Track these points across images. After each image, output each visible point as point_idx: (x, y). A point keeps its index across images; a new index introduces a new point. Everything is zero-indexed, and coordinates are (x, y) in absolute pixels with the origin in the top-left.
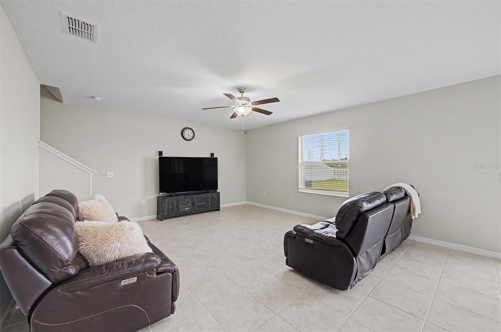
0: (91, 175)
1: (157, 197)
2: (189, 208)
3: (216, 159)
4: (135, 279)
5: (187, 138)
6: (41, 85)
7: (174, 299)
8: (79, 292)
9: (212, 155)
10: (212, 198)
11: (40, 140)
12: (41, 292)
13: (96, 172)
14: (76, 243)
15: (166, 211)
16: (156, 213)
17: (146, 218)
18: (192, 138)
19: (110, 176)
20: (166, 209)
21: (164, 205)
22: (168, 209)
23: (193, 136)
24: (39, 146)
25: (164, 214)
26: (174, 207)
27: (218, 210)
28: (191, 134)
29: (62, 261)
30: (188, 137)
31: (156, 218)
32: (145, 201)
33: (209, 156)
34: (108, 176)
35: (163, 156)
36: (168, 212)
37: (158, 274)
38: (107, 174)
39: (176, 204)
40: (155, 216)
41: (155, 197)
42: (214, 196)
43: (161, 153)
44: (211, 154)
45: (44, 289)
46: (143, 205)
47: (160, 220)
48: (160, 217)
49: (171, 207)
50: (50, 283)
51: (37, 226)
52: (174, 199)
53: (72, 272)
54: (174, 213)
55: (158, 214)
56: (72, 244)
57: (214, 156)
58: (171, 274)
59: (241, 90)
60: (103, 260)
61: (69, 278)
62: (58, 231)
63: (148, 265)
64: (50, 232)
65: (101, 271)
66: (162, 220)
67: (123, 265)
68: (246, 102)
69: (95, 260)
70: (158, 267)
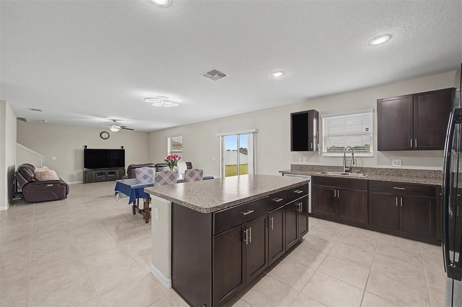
0: (42, 158)
2: (104, 178)
3: (124, 150)
4: (52, 185)
6: (17, 117)
7: (66, 194)
8: (35, 185)
9: (122, 147)
10: (120, 172)
11: (17, 142)
12: (25, 183)
13: (45, 156)
14: (35, 174)
15: (88, 178)
17: (77, 182)
19: (54, 159)
21: (87, 176)
24: (16, 145)
25: (86, 180)
26: (93, 177)
28: (107, 136)
29: (31, 177)
30: (104, 137)
31: (83, 182)
32: (75, 173)
33: (120, 148)
34: (52, 159)
35: (87, 148)
36: (89, 179)
37: (60, 185)
39: (94, 175)
40: (82, 182)
41: (82, 171)
42: (121, 171)
43: (86, 147)
46: (74, 175)
47: (83, 183)
48: (84, 182)
49: (91, 176)
50: (27, 182)
51: (24, 168)
52: (94, 172)
53: (33, 180)
54: (93, 180)
55: (84, 180)
56: (33, 174)
57: (123, 148)
58: (65, 186)
59: (114, 121)
60: (42, 180)
61: (33, 181)
62: (30, 170)
63: (56, 182)
64: (28, 170)
65: (42, 181)
66: (85, 183)
67: (48, 181)
68: (115, 126)
69: (40, 180)
70: (60, 183)
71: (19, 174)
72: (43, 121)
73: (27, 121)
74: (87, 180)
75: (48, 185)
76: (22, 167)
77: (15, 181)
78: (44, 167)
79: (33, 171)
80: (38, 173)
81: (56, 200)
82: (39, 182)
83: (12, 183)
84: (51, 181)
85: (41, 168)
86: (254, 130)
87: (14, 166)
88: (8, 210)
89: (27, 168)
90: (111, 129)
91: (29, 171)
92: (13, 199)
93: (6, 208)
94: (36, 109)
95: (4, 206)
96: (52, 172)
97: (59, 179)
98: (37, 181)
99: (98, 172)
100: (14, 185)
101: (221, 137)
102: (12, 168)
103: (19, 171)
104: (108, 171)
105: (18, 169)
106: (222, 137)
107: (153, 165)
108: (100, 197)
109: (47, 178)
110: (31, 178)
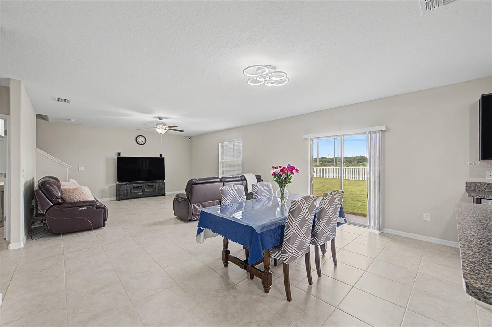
0: (68, 169)
1: (117, 185)
2: (141, 194)
4: (86, 208)
5: (140, 143)
6: (37, 114)
7: (105, 220)
8: (63, 209)
10: (159, 186)
11: (37, 147)
12: (49, 206)
13: (71, 167)
14: (62, 192)
15: (122, 194)
16: (116, 196)
17: (108, 199)
18: (144, 143)
19: (82, 170)
20: (122, 193)
21: (120, 190)
22: (124, 193)
23: (145, 141)
24: (36, 151)
26: (128, 192)
27: (164, 195)
28: (143, 140)
29: (57, 196)
31: (115, 199)
32: (107, 188)
33: (159, 156)
34: (79, 170)
35: (121, 156)
36: (124, 195)
37: (96, 208)
38: (79, 168)
39: (130, 190)
40: (115, 198)
41: (115, 185)
42: (161, 185)
43: (119, 154)
44: (160, 154)
45: (50, 206)
46: (105, 190)
47: (117, 200)
48: (118, 198)
49: (126, 192)
50: (52, 204)
51: (47, 184)
52: (128, 186)
53: (60, 201)
54: (128, 196)
55: (117, 196)
56: (60, 192)
57: (162, 156)
58: (103, 210)
59: (160, 119)
60: (72, 201)
61: (59, 203)
62: (55, 186)
63: (91, 203)
64: (52, 186)
65: (71, 203)
66: (119, 200)
67: (80, 202)
68: (162, 126)
69: (69, 201)
70: (96, 205)
71: (40, 192)
72: (69, 119)
73: (50, 120)
74: (121, 196)
75: (80, 209)
76: (44, 182)
77: (34, 201)
78: (72, 181)
79: (59, 187)
80: (65, 190)
81: (90, 229)
82: (68, 203)
83: (31, 204)
84: (84, 202)
85: (67, 182)
86: (383, 128)
87: (33, 179)
88: (24, 248)
89: (51, 183)
90: (156, 130)
91: (54, 188)
92: (32, 227)
93: (22, 245)
94: (63, 98)
95: (19, 242)
96: (85, 189)
97: (95, 200)
98: (65, 202)
99: (134, 186)
100: (33, 206)
101: (309, 140)
102: (31, 182)
103: (40, 188)
104: (145, 185)
105: (39, 185)
106: (311, 139)
107: (218, 180)
108: (149, 225)
109: (78, 198)
110: (57, 198)
